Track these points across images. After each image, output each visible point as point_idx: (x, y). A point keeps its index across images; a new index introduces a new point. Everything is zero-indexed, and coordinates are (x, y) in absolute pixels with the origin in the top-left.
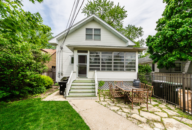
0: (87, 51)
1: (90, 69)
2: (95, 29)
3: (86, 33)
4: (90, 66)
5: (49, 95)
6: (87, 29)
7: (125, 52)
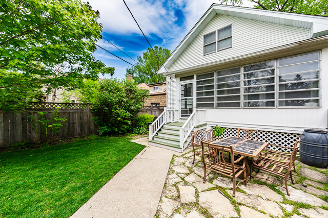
0: (193, 76)
1: (198, 106)
2: (220, 31)
3: (205, 43)
4: (198, 100)
5: (144, 137)
6: (205, 37)
7: (277, 59)
